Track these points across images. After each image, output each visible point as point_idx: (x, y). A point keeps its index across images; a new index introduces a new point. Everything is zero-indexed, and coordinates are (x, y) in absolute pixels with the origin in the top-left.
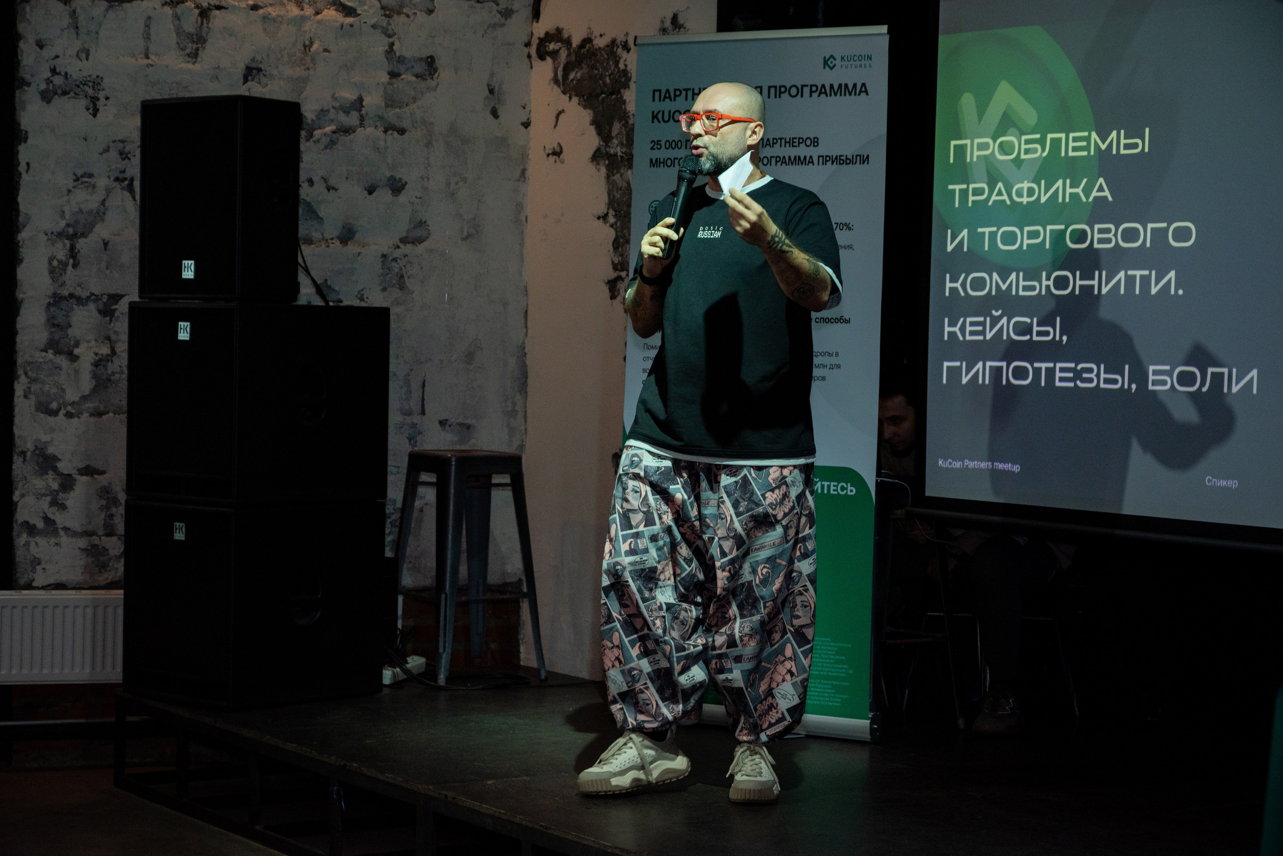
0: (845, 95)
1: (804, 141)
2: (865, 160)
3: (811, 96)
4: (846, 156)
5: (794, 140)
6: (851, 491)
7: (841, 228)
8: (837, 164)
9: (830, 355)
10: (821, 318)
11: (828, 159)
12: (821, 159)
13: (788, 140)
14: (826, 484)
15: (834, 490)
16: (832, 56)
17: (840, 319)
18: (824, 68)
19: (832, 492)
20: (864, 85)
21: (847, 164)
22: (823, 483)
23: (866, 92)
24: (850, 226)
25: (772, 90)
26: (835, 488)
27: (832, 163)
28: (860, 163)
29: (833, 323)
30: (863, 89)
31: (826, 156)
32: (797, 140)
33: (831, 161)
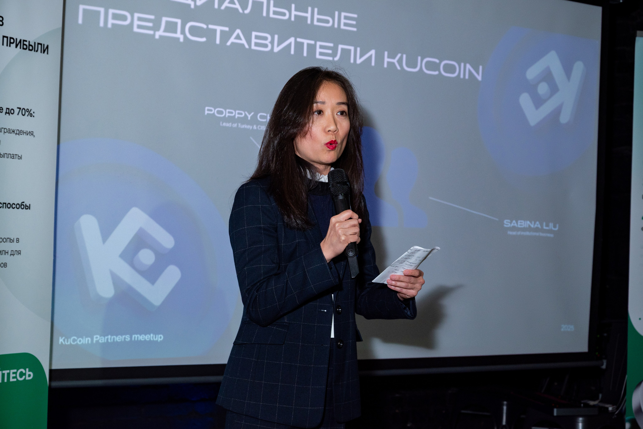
2: (45, 49)
4: (29, 42)
6: (29, 375)
7: (23, 114)
8: (20, 48)
9: (11, 241)
10: (4, 203)
11: (12, 41)
12: (5, 39)
14: (6, 372)
15: (13, 378)
17: (21, 205)
19: (11, 380)
21: (29, 50)
22: (4, 372)
24: (32, 112)
26: (14, 375)
27: (16, 46)
28: (41, 52)
29: (14, 208)
31: (11, 38)
33: (15, 44)
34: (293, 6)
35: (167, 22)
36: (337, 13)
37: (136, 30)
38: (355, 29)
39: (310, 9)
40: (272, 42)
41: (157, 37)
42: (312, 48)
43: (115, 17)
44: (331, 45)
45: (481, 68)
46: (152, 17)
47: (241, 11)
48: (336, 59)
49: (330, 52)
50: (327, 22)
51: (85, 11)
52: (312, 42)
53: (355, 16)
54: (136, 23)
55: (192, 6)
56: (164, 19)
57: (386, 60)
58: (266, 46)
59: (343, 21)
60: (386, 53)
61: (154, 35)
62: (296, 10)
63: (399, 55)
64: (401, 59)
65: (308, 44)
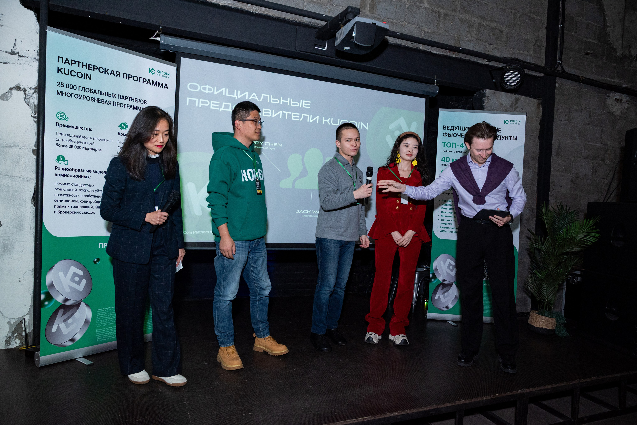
0: (158, 86)
1: (140, 101)
3: (143, 83)
5: (136, 99)
13: (133, 99)
16: (153, 69)
18: (150, 73)
20: (166, 84)
23: (167, 87)
25: (125, 75)
30: (166, 86)
32: (137, 100)
34: (281, 98)
35: (225, 105)
36: (301, 101)
37: (211, 108)
38: (309, 108)
39: (289, 99)
40: (272, 113)
41: (221, 111)
42: (290, 116)
43: (202, 102)
44: (299, 114)
45: (368, 124)
46: (219, 103)
47: (258, 100)
48: (301, 120)
49: (298, 117)
50: (297, 104)
51: (189, 100)
52: (290, 113)
53: (310, 102)
54: (212, 105)
55: (236, 98)
56: (224, 104)
57: (324, 120)
58: (269, 114)
59: (304, 104)
60: (324, 118)
61: (219, 110)
62: (283, 100)
63: (330, 119)
64: (331, 120)
65: (288, 114)
